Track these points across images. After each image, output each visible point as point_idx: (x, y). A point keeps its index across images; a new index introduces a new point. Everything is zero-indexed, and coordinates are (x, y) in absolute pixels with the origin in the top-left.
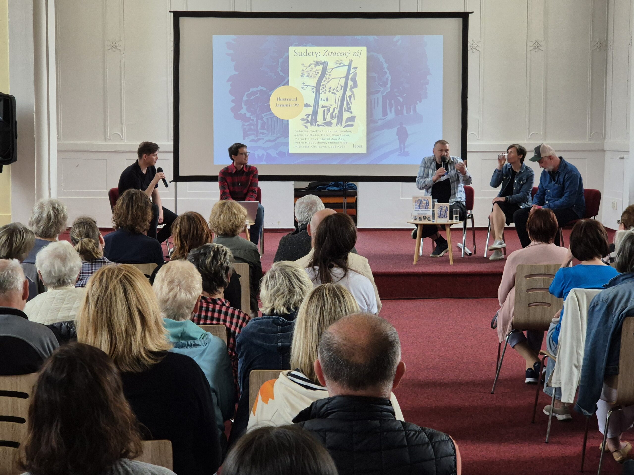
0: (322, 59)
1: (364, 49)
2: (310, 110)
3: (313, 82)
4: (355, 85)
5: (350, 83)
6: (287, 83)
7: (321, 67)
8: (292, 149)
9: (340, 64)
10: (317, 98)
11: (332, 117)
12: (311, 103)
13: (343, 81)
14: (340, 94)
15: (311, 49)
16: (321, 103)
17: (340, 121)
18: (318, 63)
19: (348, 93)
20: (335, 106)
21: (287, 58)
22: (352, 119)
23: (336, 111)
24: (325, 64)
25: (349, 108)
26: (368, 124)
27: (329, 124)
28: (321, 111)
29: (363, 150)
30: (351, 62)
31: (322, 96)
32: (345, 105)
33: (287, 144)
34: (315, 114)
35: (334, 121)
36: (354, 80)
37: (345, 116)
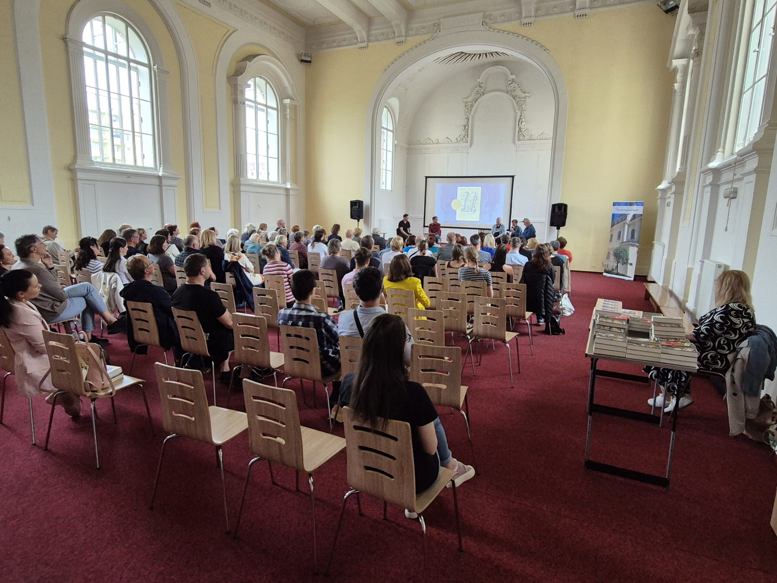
0: (468, 191)
1: (480, 188)
2: (463, 207)
3: (465, 199)
5: (475, 199)
6: (457, 198)
8: (457, 219)
9: (473, 193)
10: (465, 203)
11: (469, 209)
12: (464, 205)
13: (473, 198)
14: (472, 202)
15: (464, 188)
16: (466, 205)
17: (471, 211)
18: (466, 192)
19: (475, 202)
20: (470, 206)
21: (457, 190)
22: (476, 210)
23: (471, 208)
24: (468, 193)
25: (475, 207)
26: (480, 212)
27: (469, 211)
28: (466, 207)
29: (478, 220)
30: (476, 192)
31: (467, 202)
33: (456, 217)
34: (464, 208)
35: (470, 211)
36: (477, 198)
37: (473, 209)
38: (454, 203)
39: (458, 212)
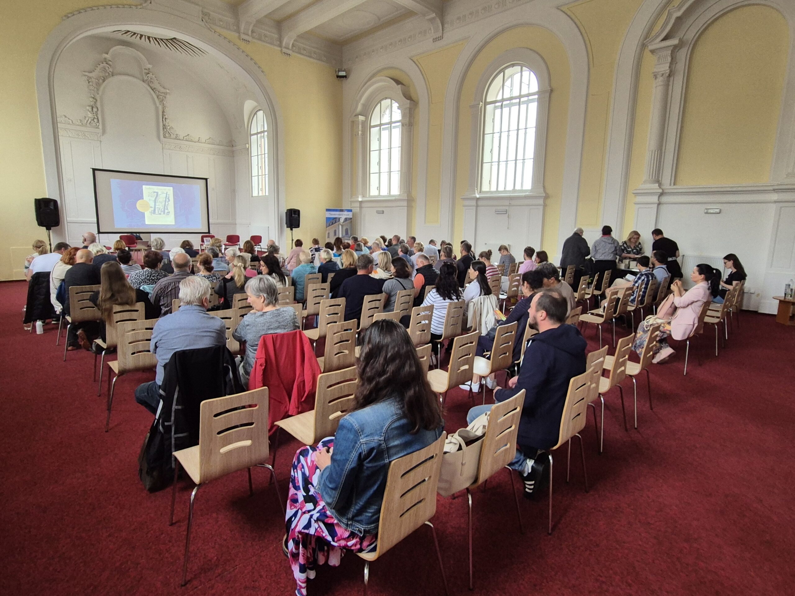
0: (157, 191)
1: (172, 188)
2: (153, 209)
3: (153, 199)
4: (169, 201)
5: (167, 200)
6: (143, 199)
7: (156, 194)
8: (147, 223)
9: (163, 193)
10: (155, 205)
11: (161, 211)
12: (153, 206)
13: (164, 199)
14: (163, 203)
15: (151, 187)
16: (157, 207)
17: (164, 213)
18: (154, 192)
19: (167, 203)
20: (162, 208)
21: (142, 189)
22: (169, 212)
23: (163, 210)
24: (157, 193)
25: (167, 209)
26: (175, 215)
27: (160, 214)
28: (157, 209)
29: (173, 223)
30: (167, 193)
31: (157, 204)
32: (166, 208)
33: (145, 221)
34: (155, 210)
35: (162, 213)
36: (168, 199)
37: (166, 211)
38: (139, 205)
39: (147, 214)
